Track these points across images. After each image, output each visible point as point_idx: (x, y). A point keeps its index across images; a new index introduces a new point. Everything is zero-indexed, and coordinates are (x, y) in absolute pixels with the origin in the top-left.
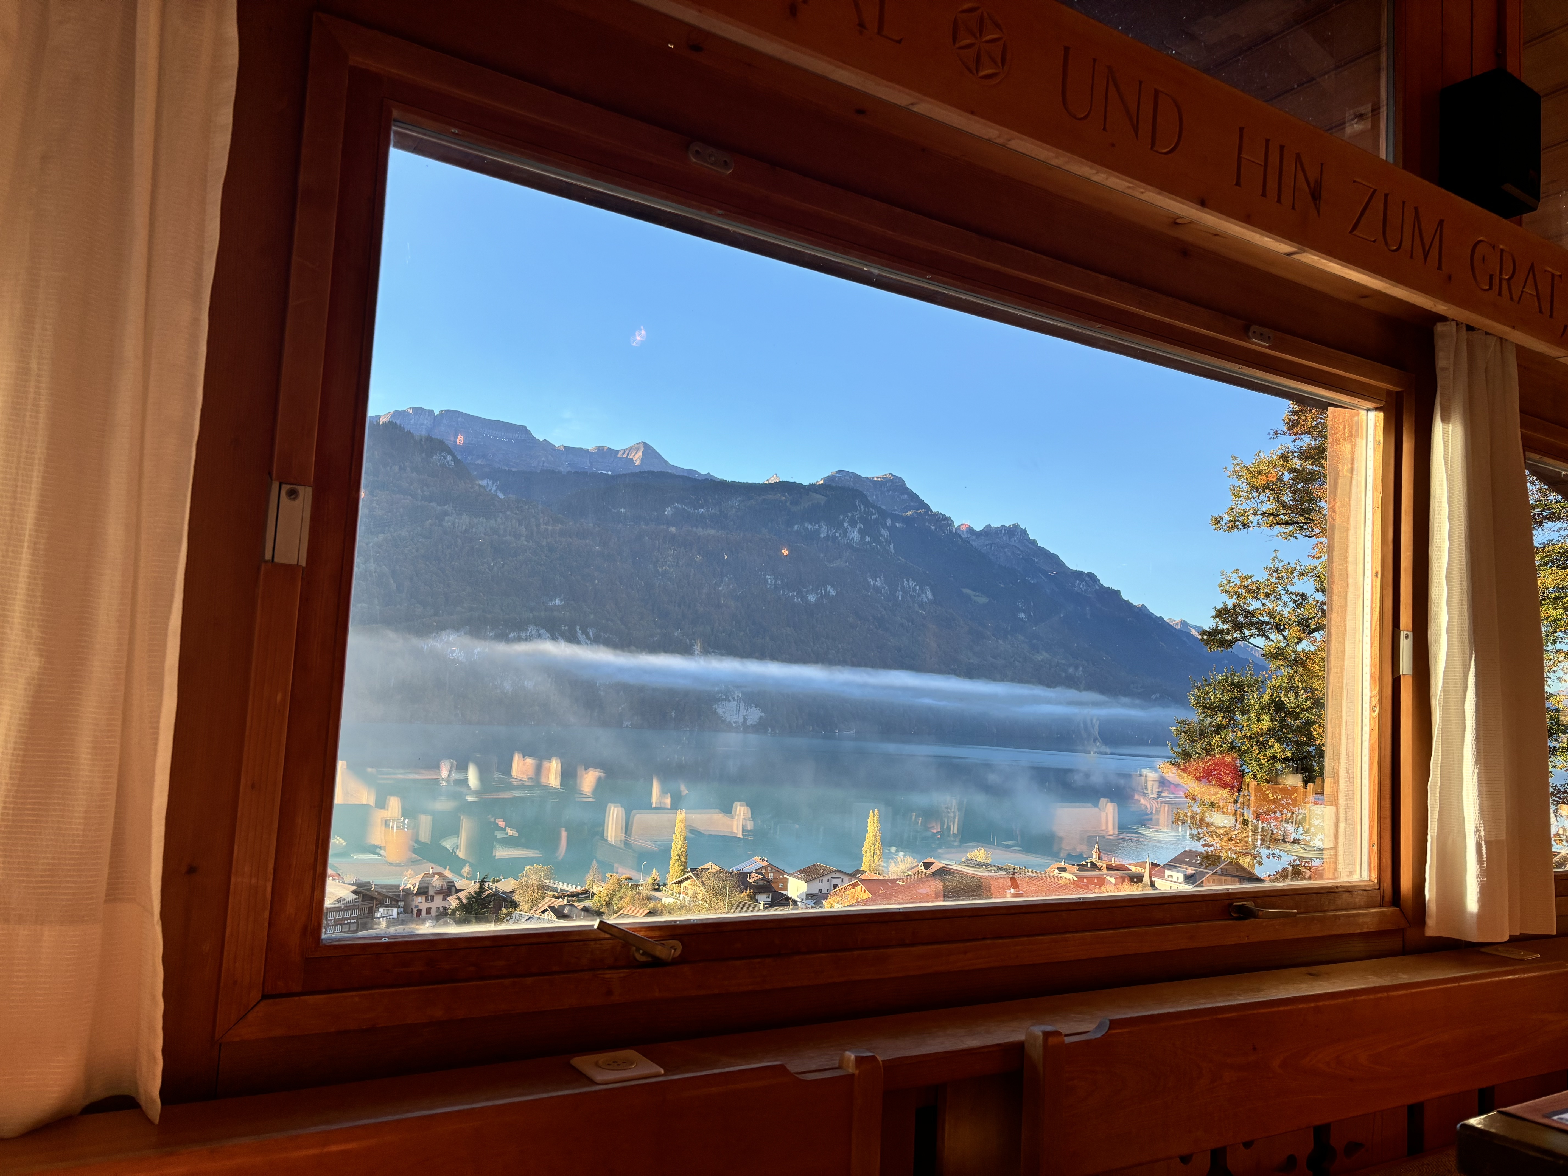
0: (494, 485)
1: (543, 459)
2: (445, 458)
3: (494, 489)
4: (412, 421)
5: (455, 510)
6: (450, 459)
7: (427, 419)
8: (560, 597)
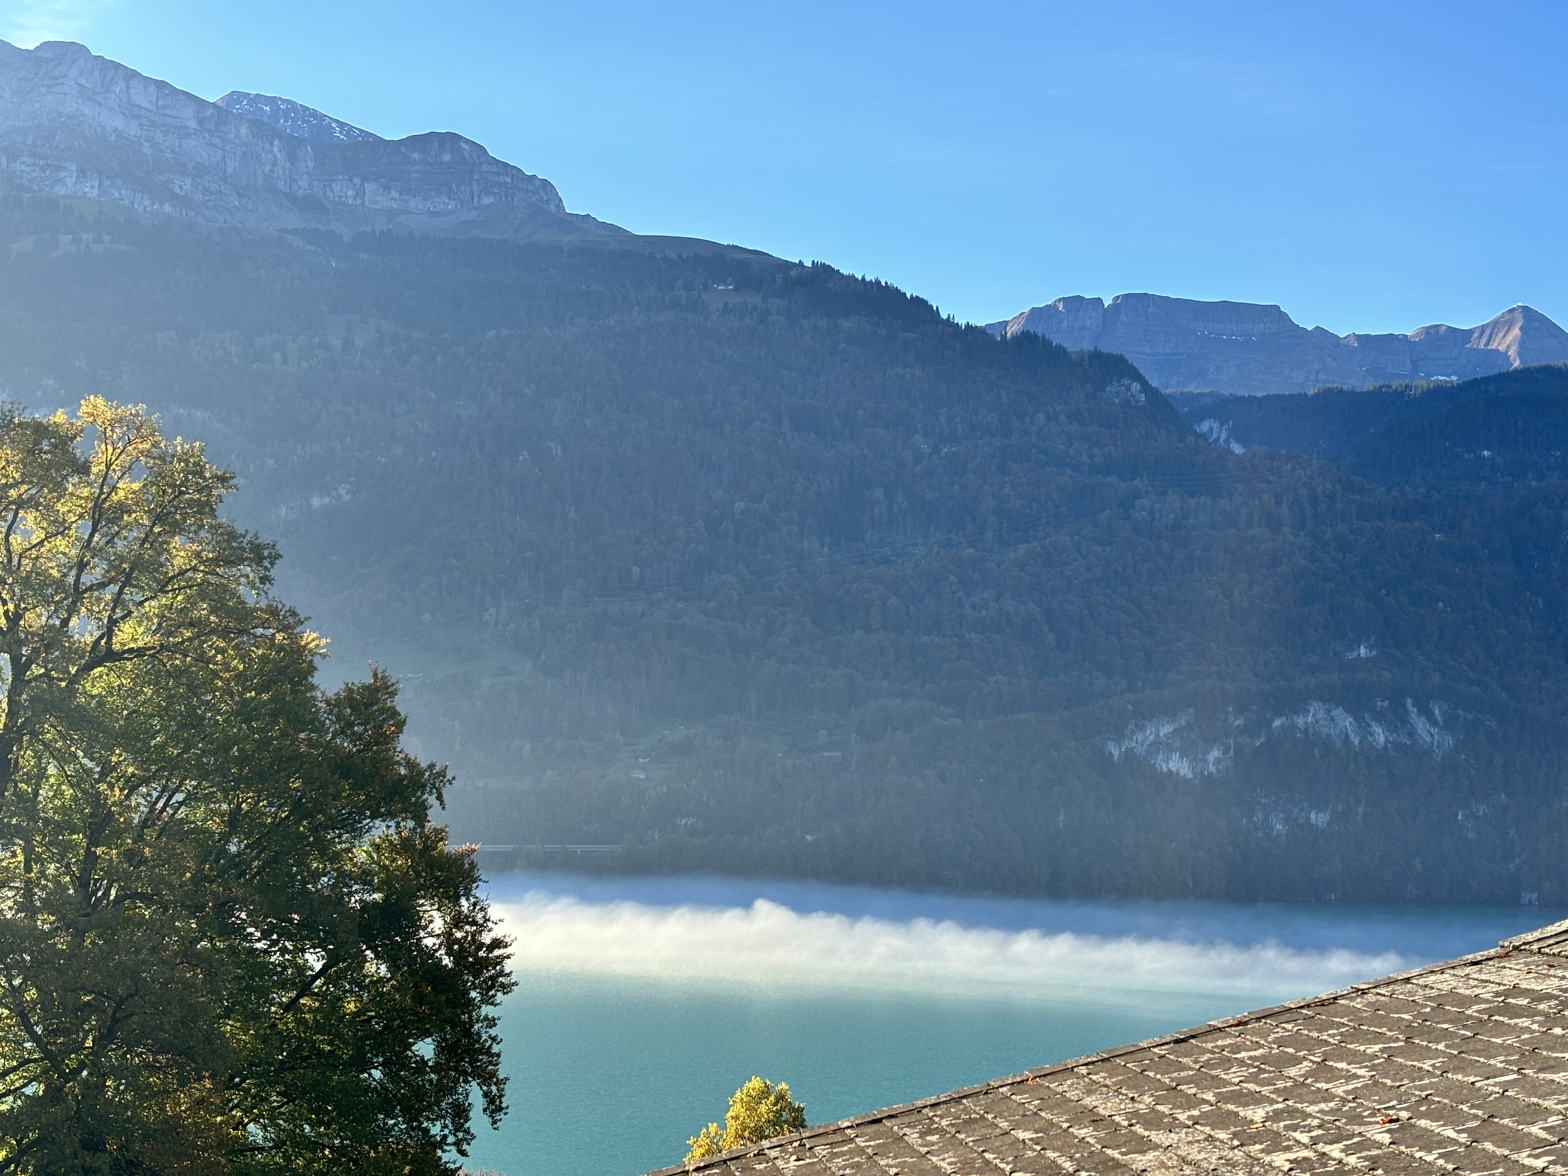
0: (1224, 428)
1: (1316, 366)
2: (1128, 388)
3: (1223, 436)
4: (1065, 325)
5: (1153, 486)
6: (1138, 388)
7: (1091, 318)
8: (1368, 640)
